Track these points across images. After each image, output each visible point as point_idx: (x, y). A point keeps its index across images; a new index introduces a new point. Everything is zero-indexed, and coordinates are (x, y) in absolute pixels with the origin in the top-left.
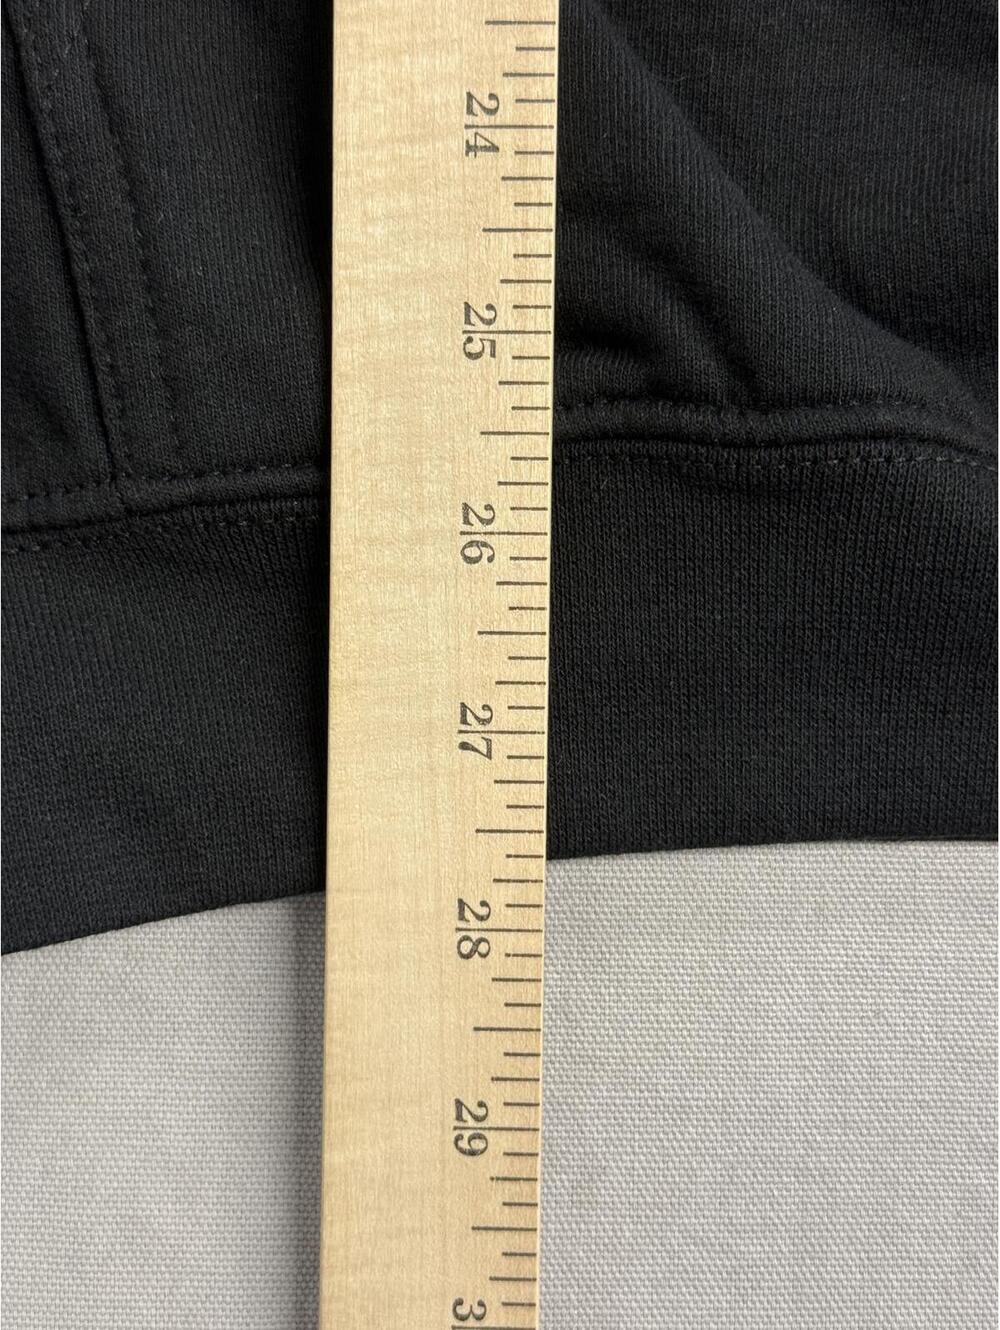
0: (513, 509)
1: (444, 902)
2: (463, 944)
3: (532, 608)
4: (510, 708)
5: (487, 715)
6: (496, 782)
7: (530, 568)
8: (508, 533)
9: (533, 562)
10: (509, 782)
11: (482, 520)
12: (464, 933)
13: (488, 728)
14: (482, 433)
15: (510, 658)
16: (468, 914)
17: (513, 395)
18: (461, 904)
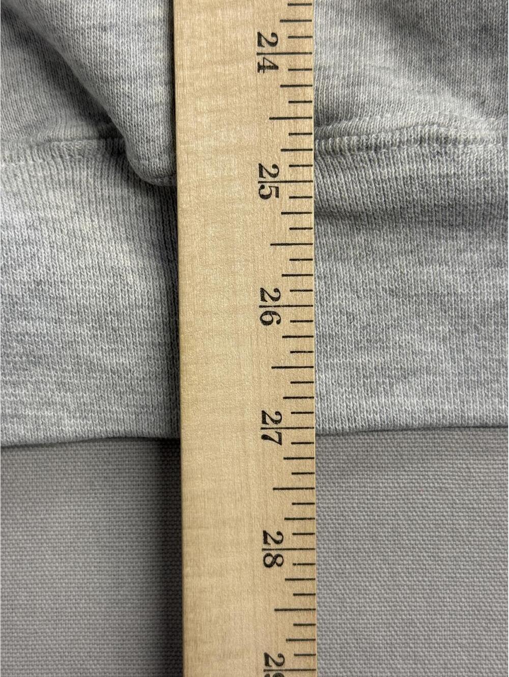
0: (291, 291)
1: (255, 533)
2: (267, 558)
3: (305, 352)
4: (292, 413)
5: (278, 418)
6: (285, 458)
7: (303, 327)
8: (289, 306)
9: (304, 324)
10: (293, 458)
11: (273, 298)
12: (267, 552)
13: (279, 425)
14: (272, 245)
15: (292, 383)
16: (269, 540)
17: (290, 221)
18: (265, 534)
